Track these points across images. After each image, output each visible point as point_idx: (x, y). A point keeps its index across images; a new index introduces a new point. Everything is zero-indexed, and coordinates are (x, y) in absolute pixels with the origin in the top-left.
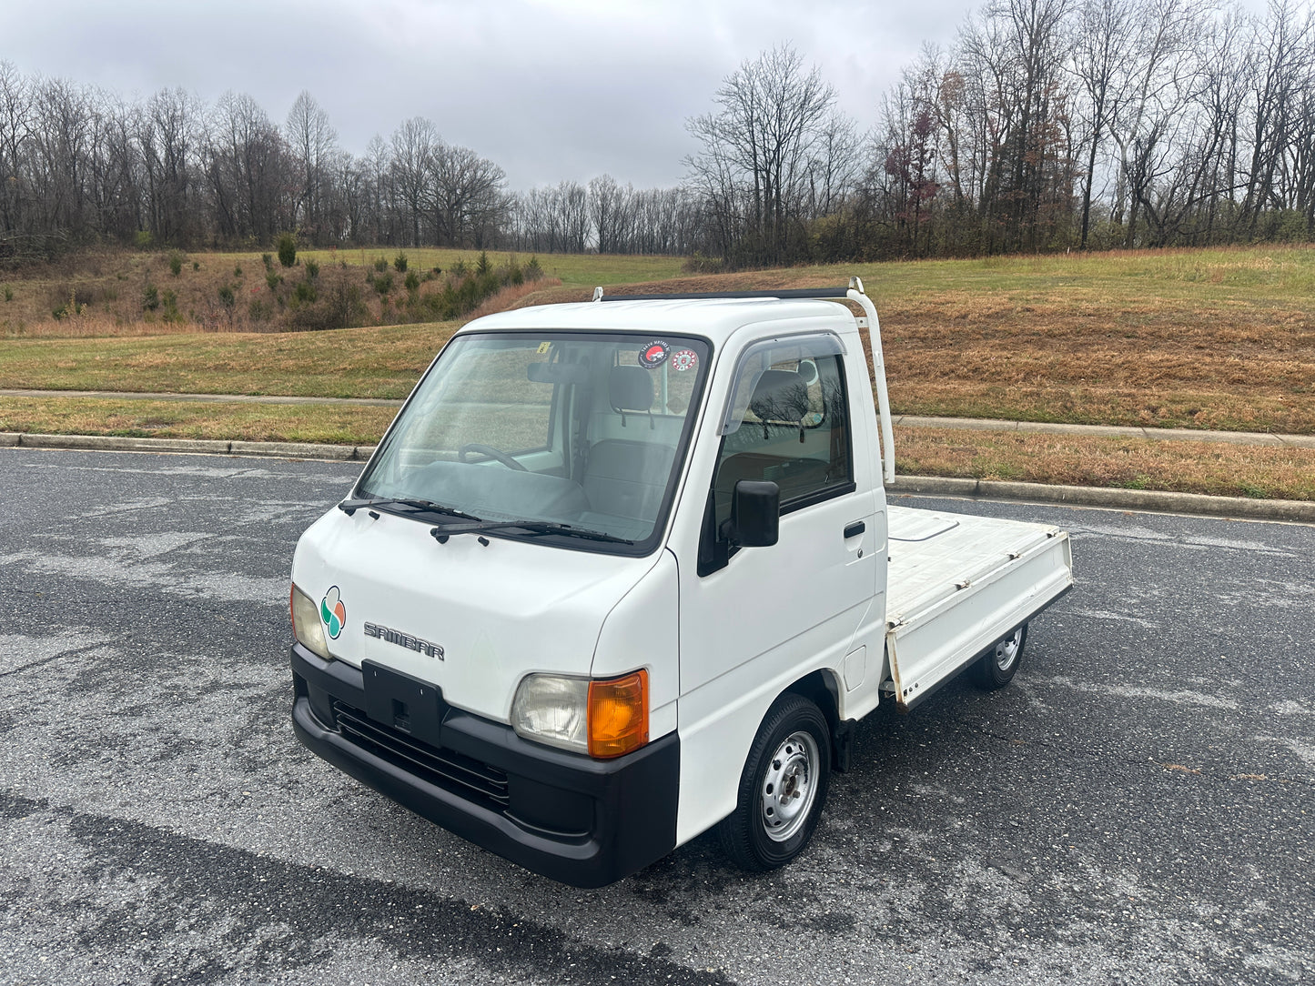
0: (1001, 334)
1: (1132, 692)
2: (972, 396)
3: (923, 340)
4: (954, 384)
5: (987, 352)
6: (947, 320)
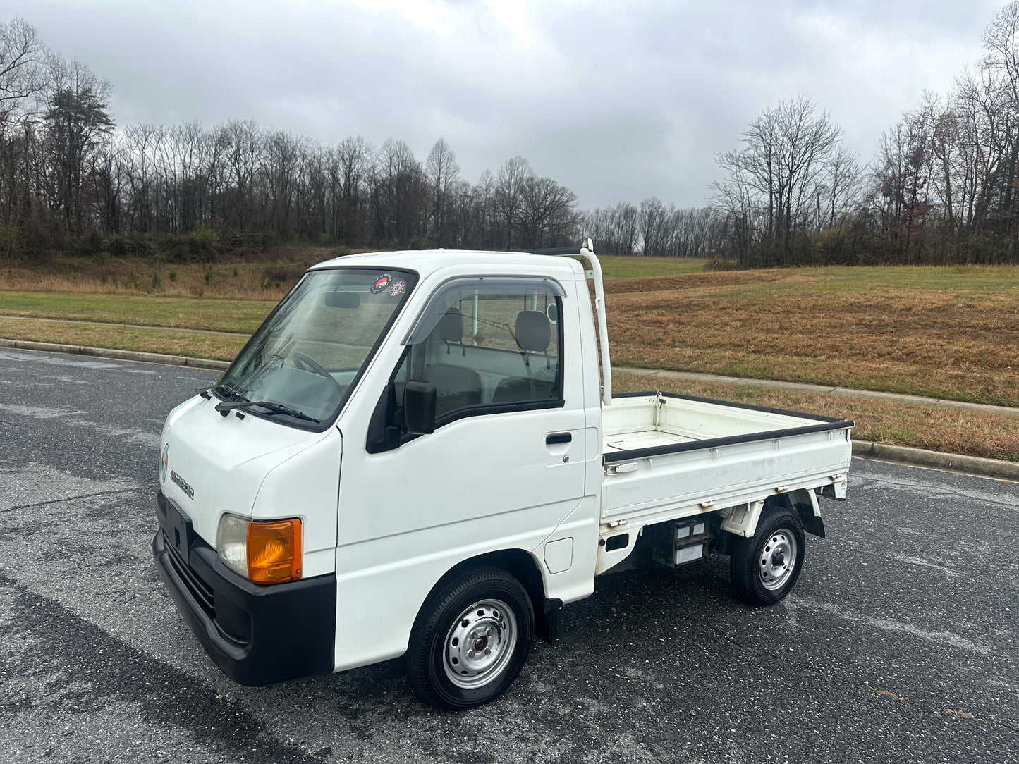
0: (940, 325)
2: (901, 375)
3: (867, 326)
4: (887, 364)
5: (923, 341)
6: (892, 312)
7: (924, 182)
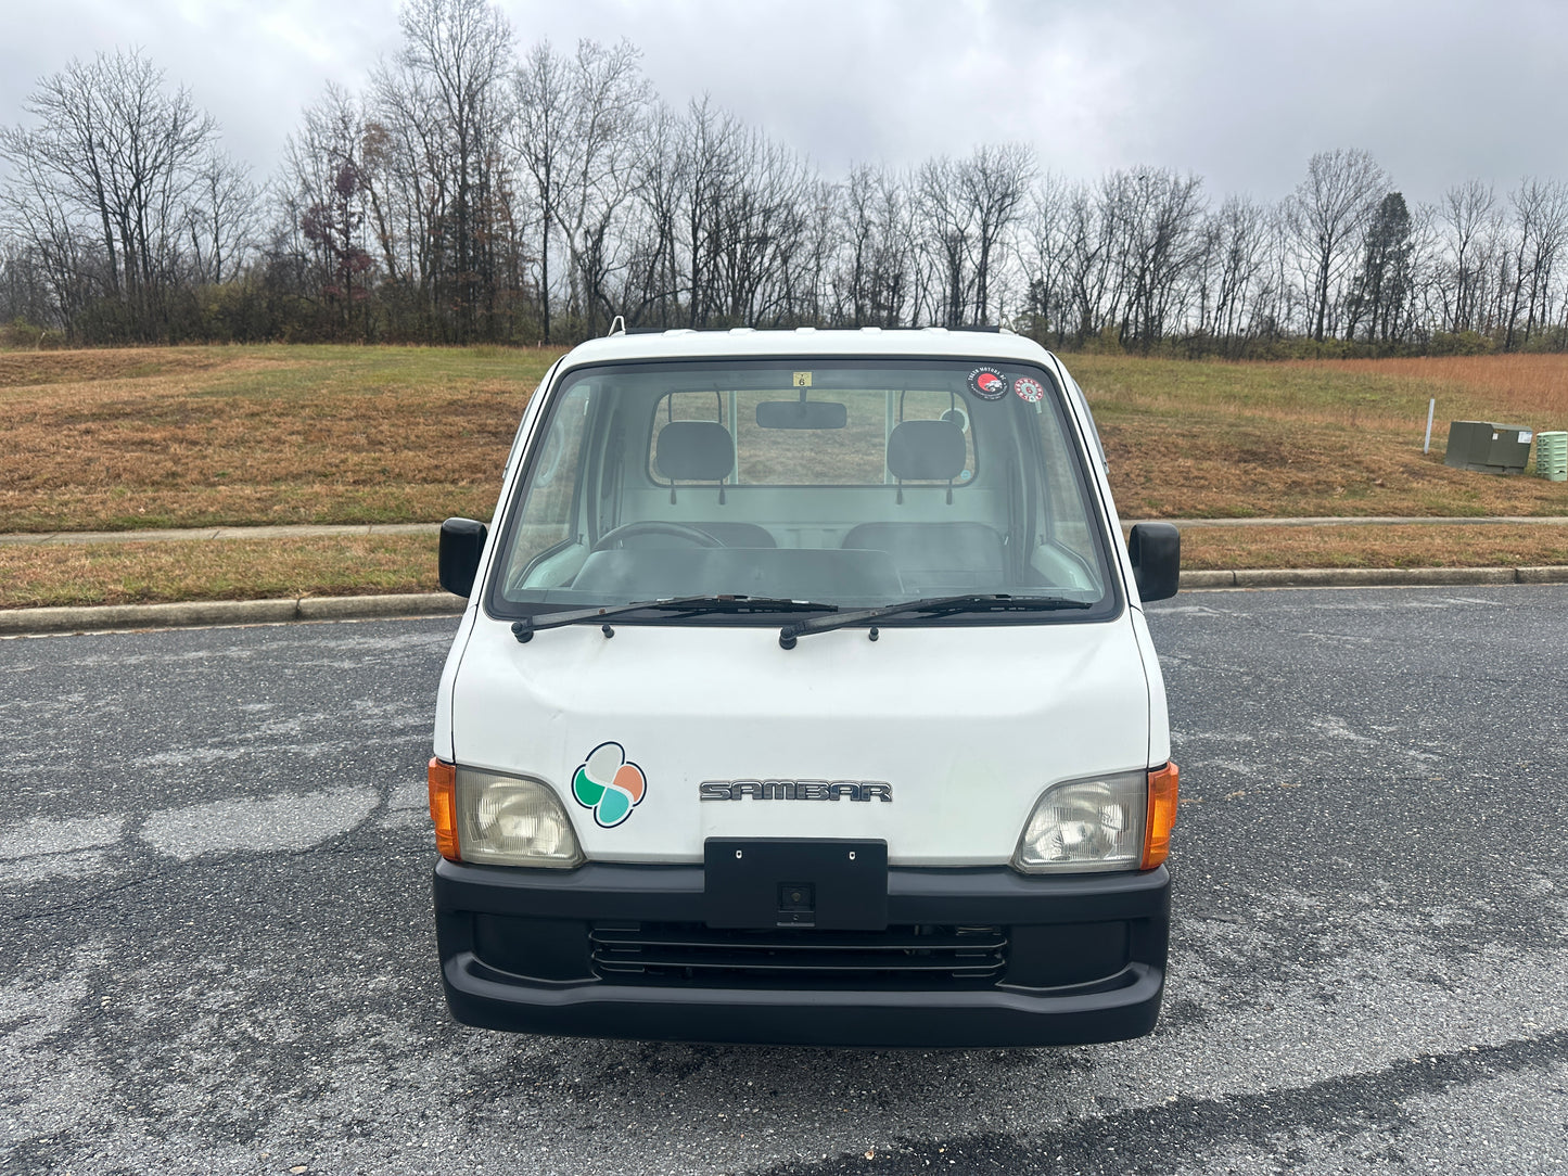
7: (360, 221)
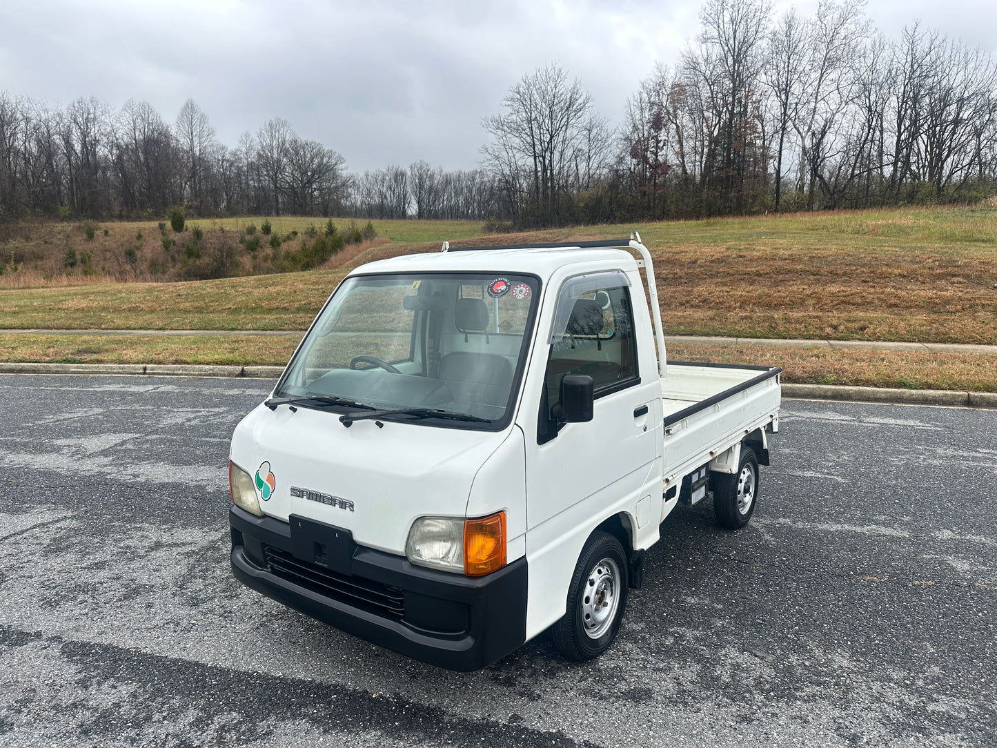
0: (722, 274)
1: (835, 527)
2: (703, 320)
3: (665, 279)
4: (689, 312)
5: (712, 288)
6: (682, 265)
